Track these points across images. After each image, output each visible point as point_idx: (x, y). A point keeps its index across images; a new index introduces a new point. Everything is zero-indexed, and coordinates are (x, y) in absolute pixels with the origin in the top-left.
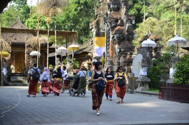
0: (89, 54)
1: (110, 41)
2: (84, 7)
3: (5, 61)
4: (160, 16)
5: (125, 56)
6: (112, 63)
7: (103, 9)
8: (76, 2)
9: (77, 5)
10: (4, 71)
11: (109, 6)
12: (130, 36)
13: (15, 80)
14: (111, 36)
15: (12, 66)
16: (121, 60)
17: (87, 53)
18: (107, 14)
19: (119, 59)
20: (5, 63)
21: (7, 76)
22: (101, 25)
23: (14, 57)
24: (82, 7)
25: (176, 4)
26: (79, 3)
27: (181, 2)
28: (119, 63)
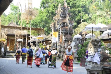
0: (50, 41)
1: (60, 34)
3: (4, 44)
5: (68, 43)
6: (61, 47)
7: (57, 17)
8: (47, 12)
9: (47, 13)
10: (3, 50)
11: (60, 15)
12: (71, 32)
13: (8, 55)
14: (61, 32)
15: (8, 47)
16: (65, 45)
17: (49, 40)
18: (59, 20)
19: (65, 44)
20: (3, 45)
21: (4, 52)
22: (56, 25)
23: (9, 42)
24: (50, 14)
25: (104, 14)
26: (48, 12)
27: (107, 13)
28: (64, 47)
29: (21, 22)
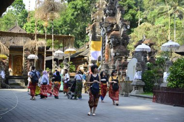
0: (85, 58)
1: (106, 45)
2: (81, 12)
3: (3, 63)
4: (154, 21)
5: (120, 60)
6: (107, 67)
7: (99, 15)
8: (73, 7)
9: (74, 10)
10: (2, 74)
11: (105, 11)
12: (125, 41)
14: (107, 41)
15: (10, 69)
16: (116, 65)
17: (83, 57)
18: (103, 19)
19: (114, 63)
20: (3, 66)
21: (5, 79)
22: (97, 29)
23: (12, 60)
24: (79, 12)
25: (170, 10)
26: (75, 8)
27: (175, 8)
28: (114, 67)
29: (27, 26)
